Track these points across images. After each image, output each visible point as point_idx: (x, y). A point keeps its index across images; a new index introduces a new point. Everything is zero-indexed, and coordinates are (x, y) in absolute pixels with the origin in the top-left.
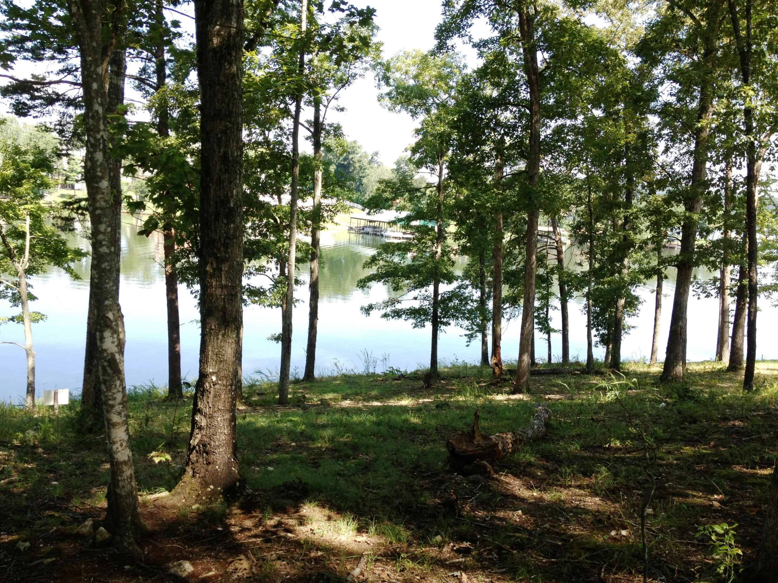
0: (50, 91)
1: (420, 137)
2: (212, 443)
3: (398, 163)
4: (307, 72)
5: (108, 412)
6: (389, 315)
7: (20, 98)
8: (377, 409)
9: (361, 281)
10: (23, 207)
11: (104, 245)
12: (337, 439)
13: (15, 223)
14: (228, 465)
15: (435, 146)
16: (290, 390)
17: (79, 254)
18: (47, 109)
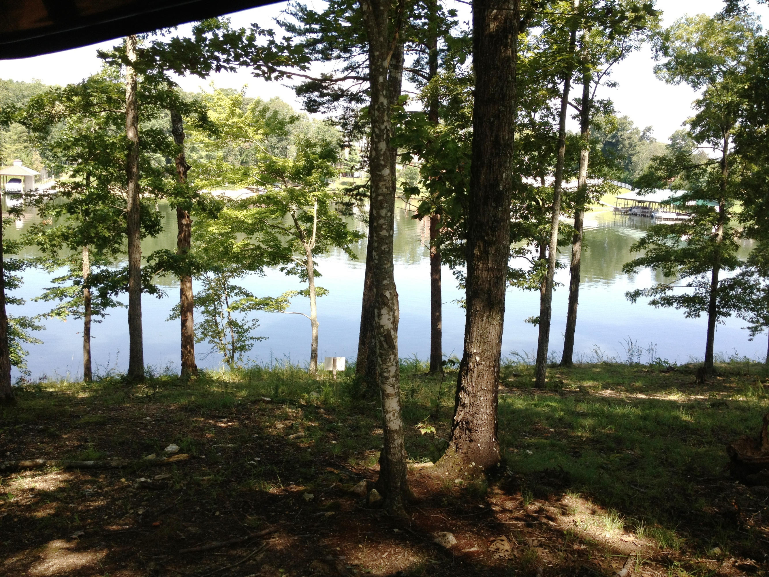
0: (336, 88)
1: (703, 108)
2: (475, 421)
3: (673, 138)
4: (578, 49)
5: (383, 383)
6: (658, 302)
7: (312, 96)
8: (642, 402)
9: (627, 265)
10: (312, 194)
11: (385, 229)
12: (598, 429)
13: (306, 208)
14: (490, 444)
15: (719, 118)
16: (547, 374)
17: (357, 236)
18: (333, 105)
